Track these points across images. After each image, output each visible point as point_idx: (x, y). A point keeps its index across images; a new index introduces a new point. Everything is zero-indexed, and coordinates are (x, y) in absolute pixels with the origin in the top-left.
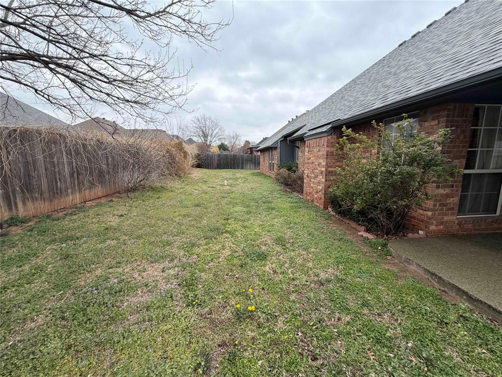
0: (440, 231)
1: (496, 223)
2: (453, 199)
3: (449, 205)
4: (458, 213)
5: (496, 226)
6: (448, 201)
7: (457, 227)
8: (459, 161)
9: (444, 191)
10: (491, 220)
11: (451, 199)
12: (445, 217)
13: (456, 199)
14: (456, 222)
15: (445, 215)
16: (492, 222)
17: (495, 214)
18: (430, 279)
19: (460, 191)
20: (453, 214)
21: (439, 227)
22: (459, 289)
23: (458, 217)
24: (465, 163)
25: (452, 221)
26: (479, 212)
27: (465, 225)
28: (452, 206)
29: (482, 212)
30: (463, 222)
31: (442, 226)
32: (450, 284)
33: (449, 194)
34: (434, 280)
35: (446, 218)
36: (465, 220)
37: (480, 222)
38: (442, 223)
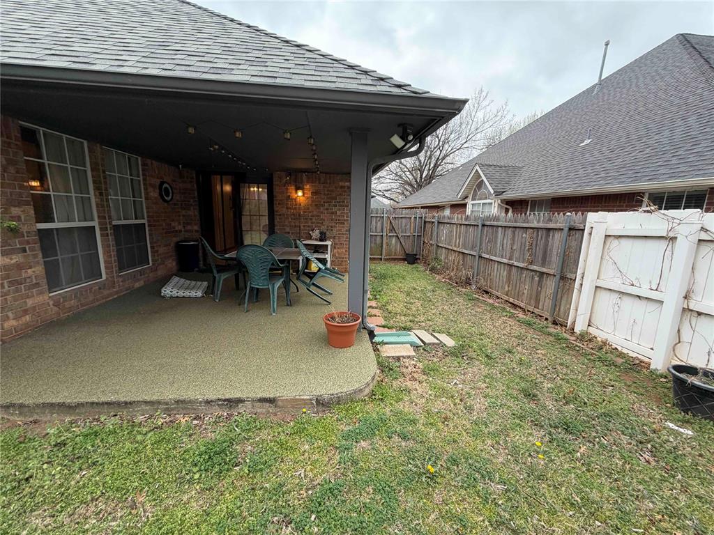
0: (27, 325)
1: (104, 288)
2: (33, 269)
3: (28, 280)
4: (49, 290)
5: (106, 292)
6: (24, 275)
7: (55, 309)
8: (22, 209)
9: (11, 259)
10: (97, 287)
11: (29, 271)
12: (27, 300)
13: (39, 270)
14: (51, 303)
15: (28, 297)
16: (100, 288)
17: (101, 278)
18: (6, 417)
19: (40, 256)
20: (41, 293)
21: (23, 319)
22: (52, 405)
23: (51, 295)
24: (33, 212)
25: (43, 304)
26: (81, 280)
27: (66, 304)
28: (34, 281)
29: (85, 279)
30: (62, 300)
31: (27, 316)
32: (38, 406)
33: (23, 263)
34: (12, 414)
35: (30, 302)
36: (64, 297)
37: (84, 293)
38: (26, 312)
